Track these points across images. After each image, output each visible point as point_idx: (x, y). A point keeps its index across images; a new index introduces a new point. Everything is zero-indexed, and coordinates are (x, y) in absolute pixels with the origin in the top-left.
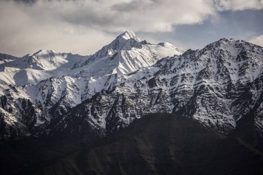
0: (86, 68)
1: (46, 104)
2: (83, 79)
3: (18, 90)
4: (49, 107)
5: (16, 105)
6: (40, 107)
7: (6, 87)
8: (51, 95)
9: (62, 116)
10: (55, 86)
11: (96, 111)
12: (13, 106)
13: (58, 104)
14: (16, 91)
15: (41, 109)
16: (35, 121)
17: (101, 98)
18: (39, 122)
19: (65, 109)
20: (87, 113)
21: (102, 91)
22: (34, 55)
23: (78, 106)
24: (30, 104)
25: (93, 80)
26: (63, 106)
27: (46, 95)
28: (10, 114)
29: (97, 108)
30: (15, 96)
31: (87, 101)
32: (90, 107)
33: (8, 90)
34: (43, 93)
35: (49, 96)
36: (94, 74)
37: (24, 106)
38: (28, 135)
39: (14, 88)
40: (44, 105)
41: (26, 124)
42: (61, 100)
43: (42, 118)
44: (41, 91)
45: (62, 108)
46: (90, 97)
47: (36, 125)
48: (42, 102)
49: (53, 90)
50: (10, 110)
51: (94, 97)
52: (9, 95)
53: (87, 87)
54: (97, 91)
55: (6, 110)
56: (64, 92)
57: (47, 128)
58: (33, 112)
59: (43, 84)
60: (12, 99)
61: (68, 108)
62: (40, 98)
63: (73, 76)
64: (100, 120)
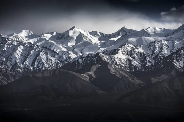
0: (173, 36)
1: (152, 55)
2: (172, 42)
3: (138, 47)
4: (153, 56)
5: (137, 55)
6: (149, 56)
7: (132, 46)
8: (155, 50)
9: (160, 61)
10: (157, 45)
11: (178, 58)
12: (135, 56)
13: (158, 54)
14: (137, 48)
15: (150, 57)
16: (146, 63)
17: (181, 51)
18: (148, 64)
19: (162, 57)
20: (173, 59)
21: (182, 48)
22: (146, 29)
23: (169, 56)
24: (144, 54)
25: (177, 42)
26: (161, 56)
27: (152, 50)
28: (134, 60)
29: (179, 57)
30: (136, 50)
31: (174, 53)
32: (175, 56)
33: (133, 48)
34: (150, 49)
35: (154, 51)
36: (177, 39)
37: (141, 56)
38: (143, 70)
39: (136, 46)
40: (151, 55)
41: (142, 65)
42: (160, 52)
43: (150, 62)
44: (150, 48)
45: (160, 56)
46: (175, 51)
47: (147, 65)
48: (150, 54)
49: (156, 48)
50: (134, 58)
51: (177, 51)
52: (133, 50)
53: (173, 46)
54: (179, 48)
55: (132, 58)
56: (161, 49)
57: (152, 67)
58: (145, 59)
59: (150, 44)
60: (135, 52)
61: (163, 56)
62: (149, 52)
63: (166, 40)
64: (180, 63)
